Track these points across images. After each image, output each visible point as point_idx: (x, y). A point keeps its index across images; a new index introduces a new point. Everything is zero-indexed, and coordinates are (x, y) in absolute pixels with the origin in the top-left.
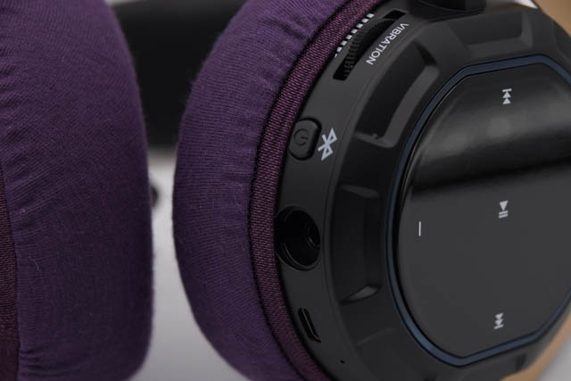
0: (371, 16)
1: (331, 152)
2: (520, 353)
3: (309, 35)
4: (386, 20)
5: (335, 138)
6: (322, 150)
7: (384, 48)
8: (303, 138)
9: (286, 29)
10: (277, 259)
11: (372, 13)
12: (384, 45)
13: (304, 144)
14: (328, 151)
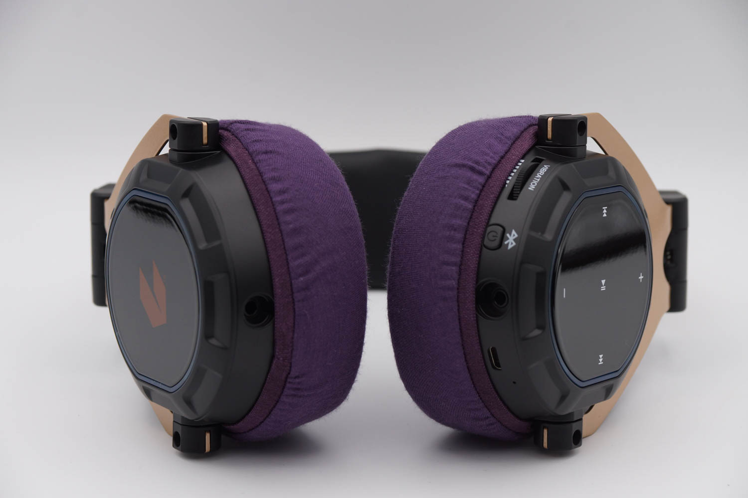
0: (523, 161)
1: (514, 244)
2: (611, 382)
3: (488, 173)
4: (533, 163)
5: (516, 236)
6: (508, 244)
7: (538, 180)
8: (494, 236)
9: (472, 169)
10: (477, 315)
11: (522, 159)
12: (538, 178)
13: (495, 240)
14: (512, 243)
